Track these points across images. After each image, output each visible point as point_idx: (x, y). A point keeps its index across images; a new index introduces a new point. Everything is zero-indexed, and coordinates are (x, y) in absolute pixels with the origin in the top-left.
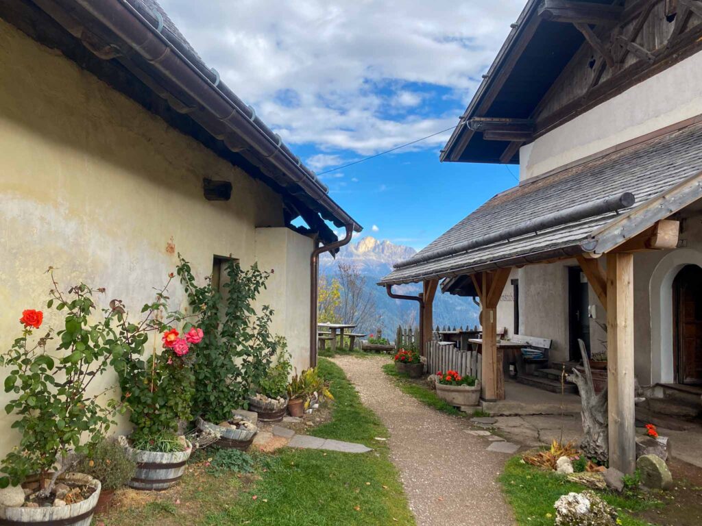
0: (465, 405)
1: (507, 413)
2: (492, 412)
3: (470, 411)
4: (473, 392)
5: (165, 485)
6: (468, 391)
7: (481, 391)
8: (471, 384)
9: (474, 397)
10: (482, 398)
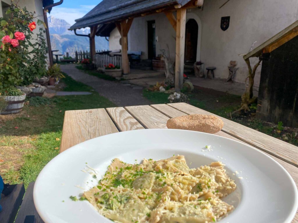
0: (117, 77)
1: (132, 78)
2: (127, 79)
3: (119, 79)
4: (120, 71)
5: (18, 111)
6: (118, 71)
7: (122, 71)
8: (119, 68)
9: (120, 73)
10: (123, 74)
